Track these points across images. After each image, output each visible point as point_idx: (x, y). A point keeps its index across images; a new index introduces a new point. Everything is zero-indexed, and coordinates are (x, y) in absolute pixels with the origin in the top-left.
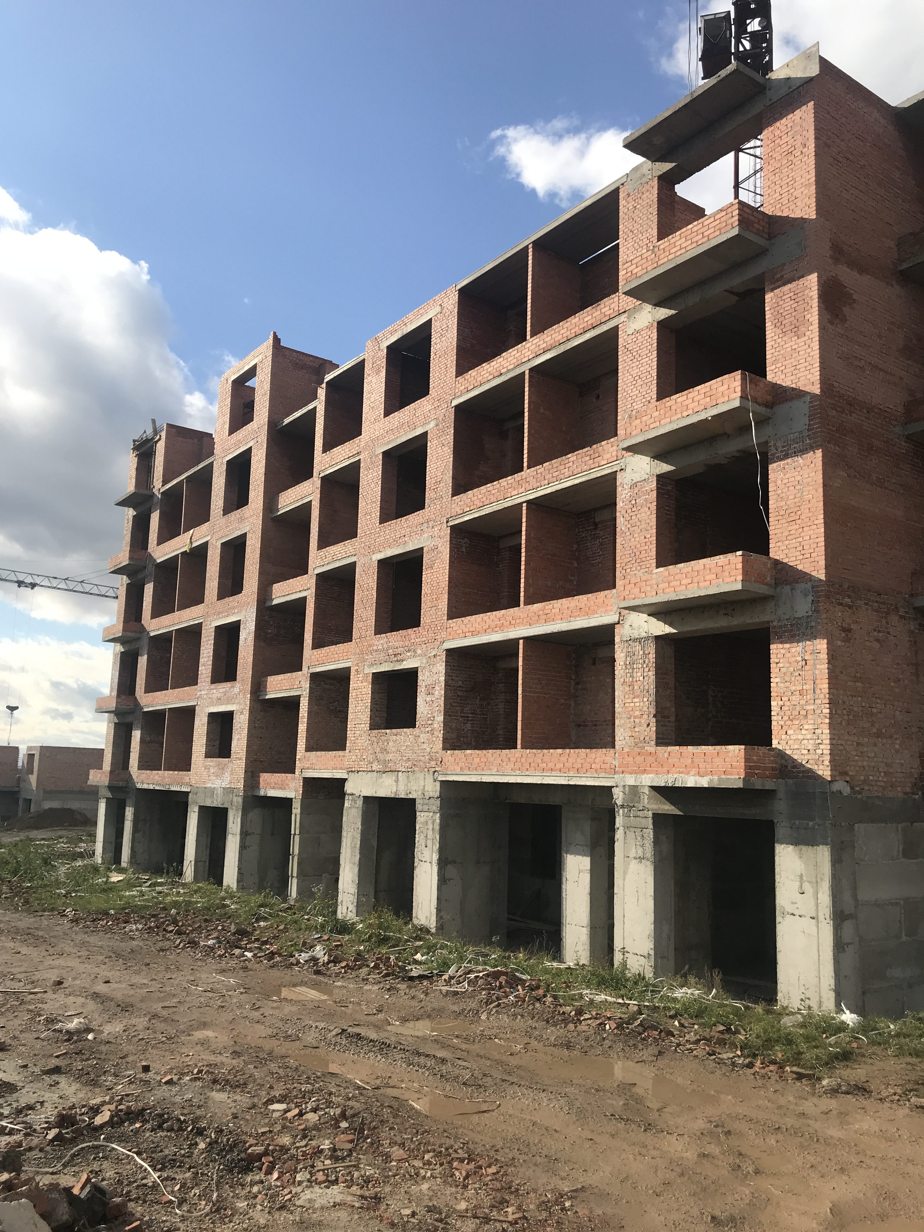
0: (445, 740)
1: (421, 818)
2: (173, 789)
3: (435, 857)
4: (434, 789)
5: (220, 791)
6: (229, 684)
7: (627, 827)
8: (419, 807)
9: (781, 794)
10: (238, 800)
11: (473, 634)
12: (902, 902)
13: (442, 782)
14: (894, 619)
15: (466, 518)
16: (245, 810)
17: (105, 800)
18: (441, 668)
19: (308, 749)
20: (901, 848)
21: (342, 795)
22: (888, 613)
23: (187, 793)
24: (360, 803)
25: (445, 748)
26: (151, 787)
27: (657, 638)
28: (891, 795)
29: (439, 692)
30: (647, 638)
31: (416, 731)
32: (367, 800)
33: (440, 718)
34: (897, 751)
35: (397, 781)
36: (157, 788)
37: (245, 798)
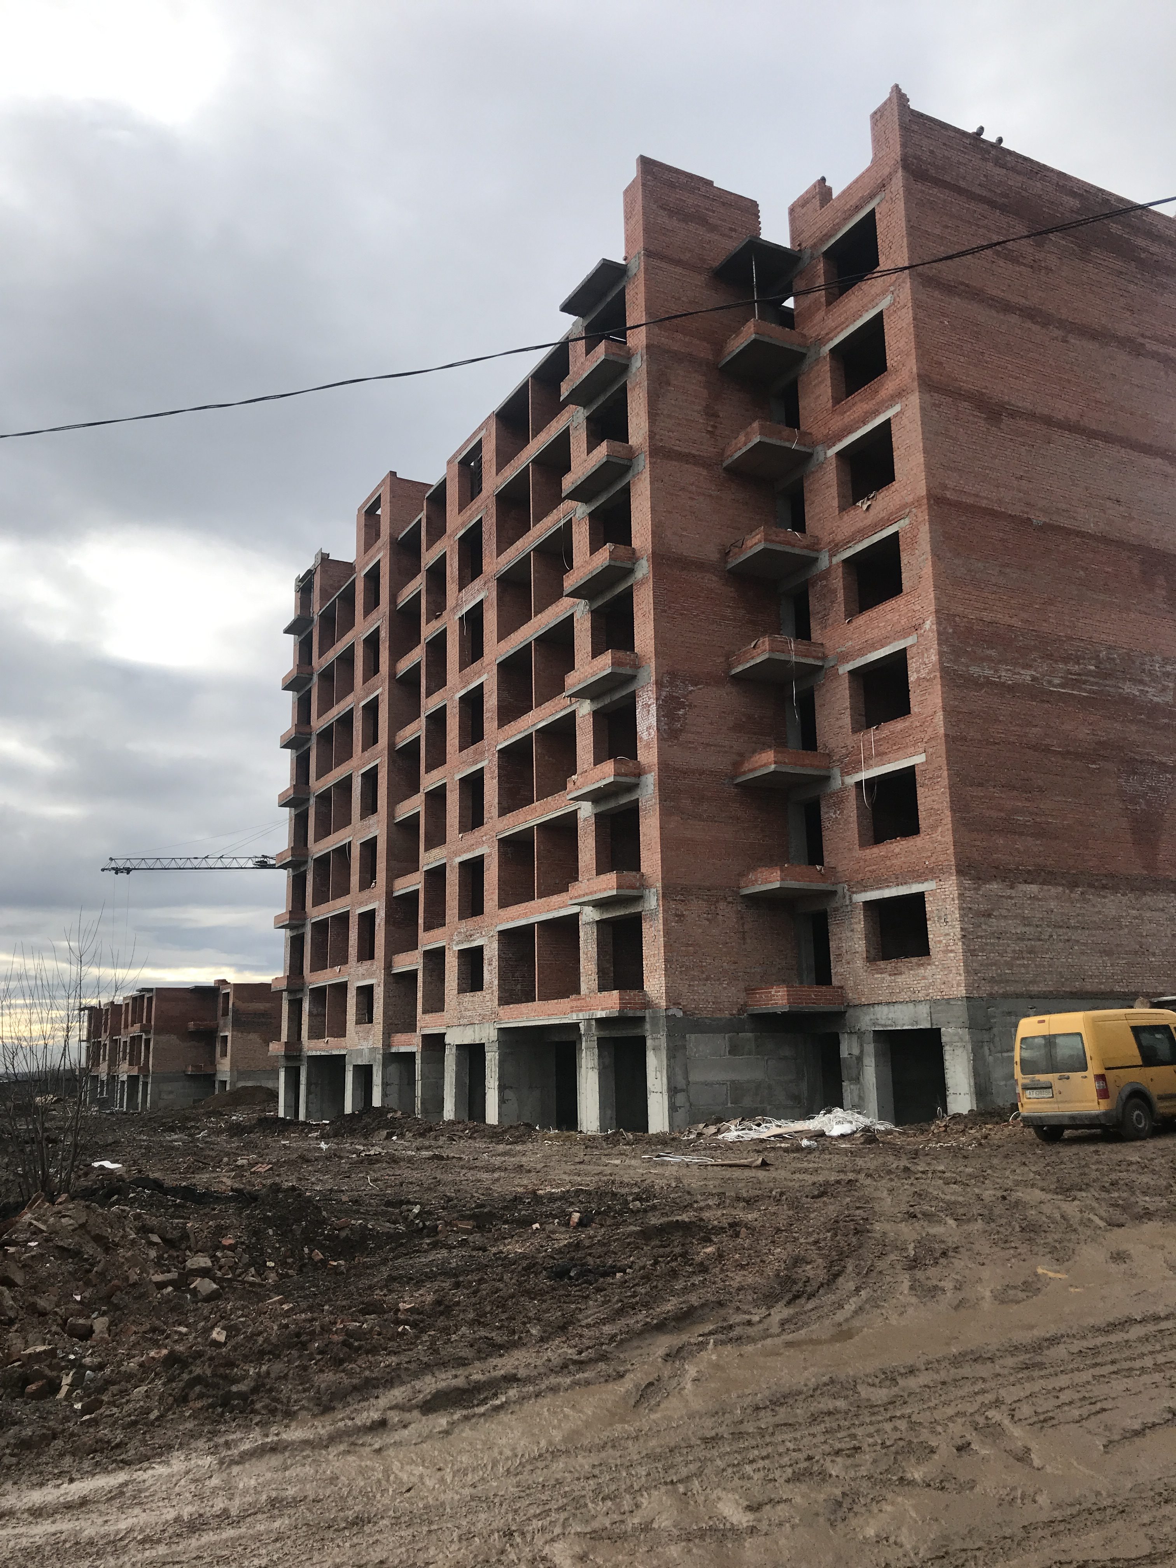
0: (500, 999)
1: (489, 1056)
2: (334, 1053)
3: (497, 1083)
4: (494, 1035)
5: (367, 1051)
6: (369, 962)
7: (586, 1049)
8: (486, 1049)
9: (648, 1019)
10: (380, 1057)
11: (513, 919)
12: (728, 1083)
13: (499, 1029)
14: (722, 905)
15: (507, 834)
16: (385, 1066)
17: (283, 1069)
18: (495, 945)
19: (425, 1012)
20: (727, 1049)
21: (443, 1045)
22: (717, 901)
23: (345, 1055)
24: (454, 1050)
25: (499, 1005)
26: (318, 1053)
27: (597, 921)
28: (718, 1016)
29: (495, 963)
30: (593, 923)
31: (484, 993)
32: (459, 1047)
33: (496, 982)
34: (725, 988)
35: (474, 1032)
36: (323, 1054)
37: (384, 1055)
